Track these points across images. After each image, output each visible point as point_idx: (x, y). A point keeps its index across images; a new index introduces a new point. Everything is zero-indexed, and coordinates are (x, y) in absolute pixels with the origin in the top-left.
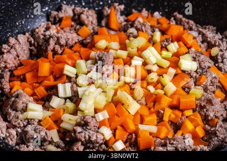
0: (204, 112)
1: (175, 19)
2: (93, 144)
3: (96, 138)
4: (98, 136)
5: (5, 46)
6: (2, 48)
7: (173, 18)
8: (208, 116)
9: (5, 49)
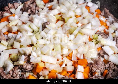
0: (91, 67)
1: (104, 12)
2: (25, 69)
3: (26, 67)
4: (27, 66)
5: (7, 7)
6: (5, 8)
7: (103, 11)
8: (92, 70)
9: (6, 9)
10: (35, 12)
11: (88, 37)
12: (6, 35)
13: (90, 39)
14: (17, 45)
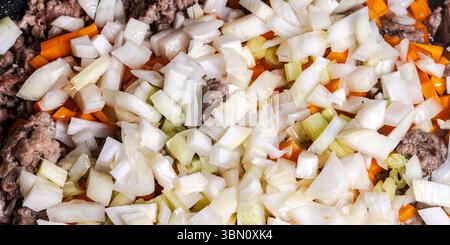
10: (172, 18)
11: (369, 162)
12: (60, 127)
13: (374, 168)
14: (99, 188)
